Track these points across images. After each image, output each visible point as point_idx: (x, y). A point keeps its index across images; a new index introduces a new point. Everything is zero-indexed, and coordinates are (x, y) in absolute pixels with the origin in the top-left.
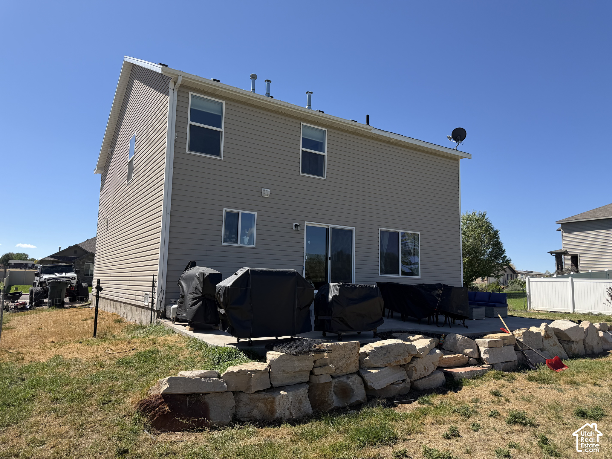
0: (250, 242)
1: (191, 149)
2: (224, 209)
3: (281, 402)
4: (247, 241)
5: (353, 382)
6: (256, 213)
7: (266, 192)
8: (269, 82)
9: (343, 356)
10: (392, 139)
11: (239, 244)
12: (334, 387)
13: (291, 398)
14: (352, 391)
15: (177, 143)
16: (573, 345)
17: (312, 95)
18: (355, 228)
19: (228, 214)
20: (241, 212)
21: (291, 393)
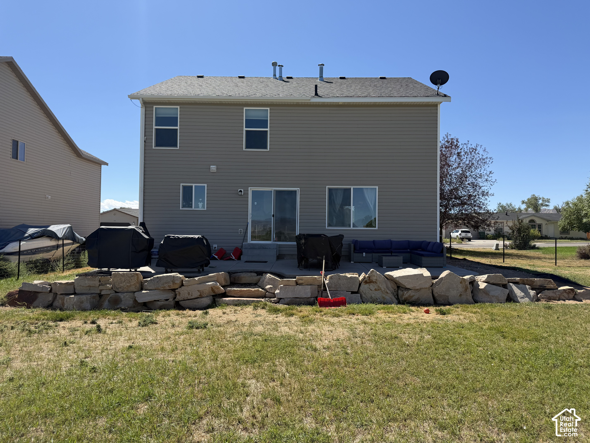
0: (203, 207)
1: (157, 145)
2: (181, 184)
3: (68, 301)
4: (201, 205)
5: (124, 297)
6: (206, 185)
7: (213, 168)
8: (281, 66)
9: (123, 280)
10: (338, 103)
11: (193, 208)
12: (110, 298)
13: (75, 299)
14: (121, 301)
15: (146, 143)
16: (407, 292)
17: (323, 67)
18: (299, 189)
19: (184, 187)
20: (194, 185)
21: (76, 297)
